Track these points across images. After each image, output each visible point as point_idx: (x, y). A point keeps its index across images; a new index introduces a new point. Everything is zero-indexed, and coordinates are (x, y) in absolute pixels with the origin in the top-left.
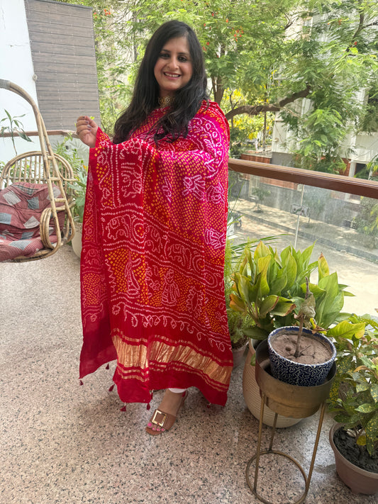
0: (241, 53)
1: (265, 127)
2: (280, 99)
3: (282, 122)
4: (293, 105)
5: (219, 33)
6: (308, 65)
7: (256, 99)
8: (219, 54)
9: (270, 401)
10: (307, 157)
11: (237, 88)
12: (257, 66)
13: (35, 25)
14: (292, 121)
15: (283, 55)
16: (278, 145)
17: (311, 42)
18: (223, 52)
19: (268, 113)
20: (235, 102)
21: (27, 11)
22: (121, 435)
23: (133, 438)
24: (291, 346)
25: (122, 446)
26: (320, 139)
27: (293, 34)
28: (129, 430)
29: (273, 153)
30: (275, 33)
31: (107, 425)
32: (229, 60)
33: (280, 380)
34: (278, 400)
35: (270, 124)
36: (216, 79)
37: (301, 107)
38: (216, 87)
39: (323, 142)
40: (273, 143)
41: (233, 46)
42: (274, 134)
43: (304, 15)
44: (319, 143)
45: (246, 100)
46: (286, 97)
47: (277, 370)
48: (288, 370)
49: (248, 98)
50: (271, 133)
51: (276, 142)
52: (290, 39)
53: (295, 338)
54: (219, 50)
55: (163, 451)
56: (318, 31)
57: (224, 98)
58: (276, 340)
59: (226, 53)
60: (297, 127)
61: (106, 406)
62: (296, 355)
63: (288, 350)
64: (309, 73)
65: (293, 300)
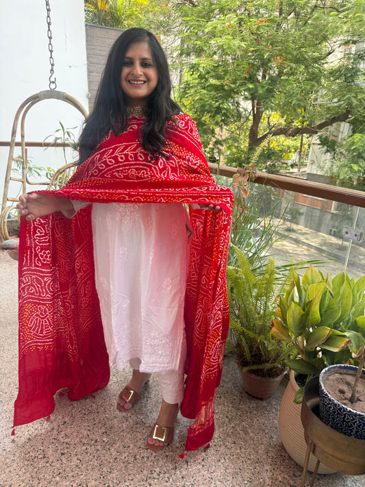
0: (282, 78)
1: (301, 149)
2: (318, 123)
3: (319, 144)
4: (331, 128)
5: (262, 59)
6: (349, 91)
7: (294, 122)
8: (260, 78)
9: (318, 450)
10: (343, 179)
11: (276, 110)
12: (297, 90)
13: (93, 49)
14: (329, 145)
15: (323, 81)
16: (314, 167)
17: (353, 68)
18: (264, 77)
19: (305, 135)
20: (272, 124)
21: (87, 36)
22: (146, 459)
23: (158, 464)
24: (345, 388)
25: (145, 472)
26: (356, 163)
27: (334, 61)
28: (154, 454)
29: (309, 174)
30: (316, 60)
31: (132, 446)
32: (270, 84)
33: (332, 427)
34: (329, 451)
35: (306, 146)
36: (256, 101)
37: (339, 131)
38: (255, 109)
39: (360, 166)
40: (308, 164)
41: (274, 72)
42: (309, 156)
43: (347, 43)
44: (356, 167)
45: (284, 123)
46: (324, 121)
47: (329, 415)
48: (344, 418)
49: (285, 121)
50: (307, 155)
51: (312, 163)
52: (332, 65)
53: (350, 379)
54: (261, 74)
55: (188, 484)
56: (360, 58)
57: (262, 120)
58: (327, 379)
59: (267, 78)
60: (334, 150)
61: (132, 423)
62: (352, 400)
63: (342, 392)
64: (349, 98)
65: (347, 334)
